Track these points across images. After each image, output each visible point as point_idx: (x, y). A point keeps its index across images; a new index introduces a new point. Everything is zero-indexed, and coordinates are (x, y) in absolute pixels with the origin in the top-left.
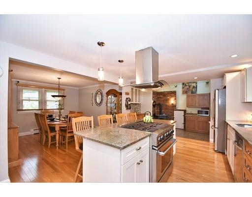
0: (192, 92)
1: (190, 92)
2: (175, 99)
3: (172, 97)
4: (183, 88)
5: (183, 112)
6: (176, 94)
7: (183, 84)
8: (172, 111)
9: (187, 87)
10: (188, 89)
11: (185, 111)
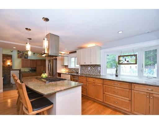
0: (25, 58)
1: (24, 57)
2: (12, 61)
3: (8, 59)
4: (18, 53)
5: (19, 71)
6: (12, 58)
7: (18, 51)
8: (9, 71)
9: (22, 53)
10: (22, 55)
11: (20, 70)
